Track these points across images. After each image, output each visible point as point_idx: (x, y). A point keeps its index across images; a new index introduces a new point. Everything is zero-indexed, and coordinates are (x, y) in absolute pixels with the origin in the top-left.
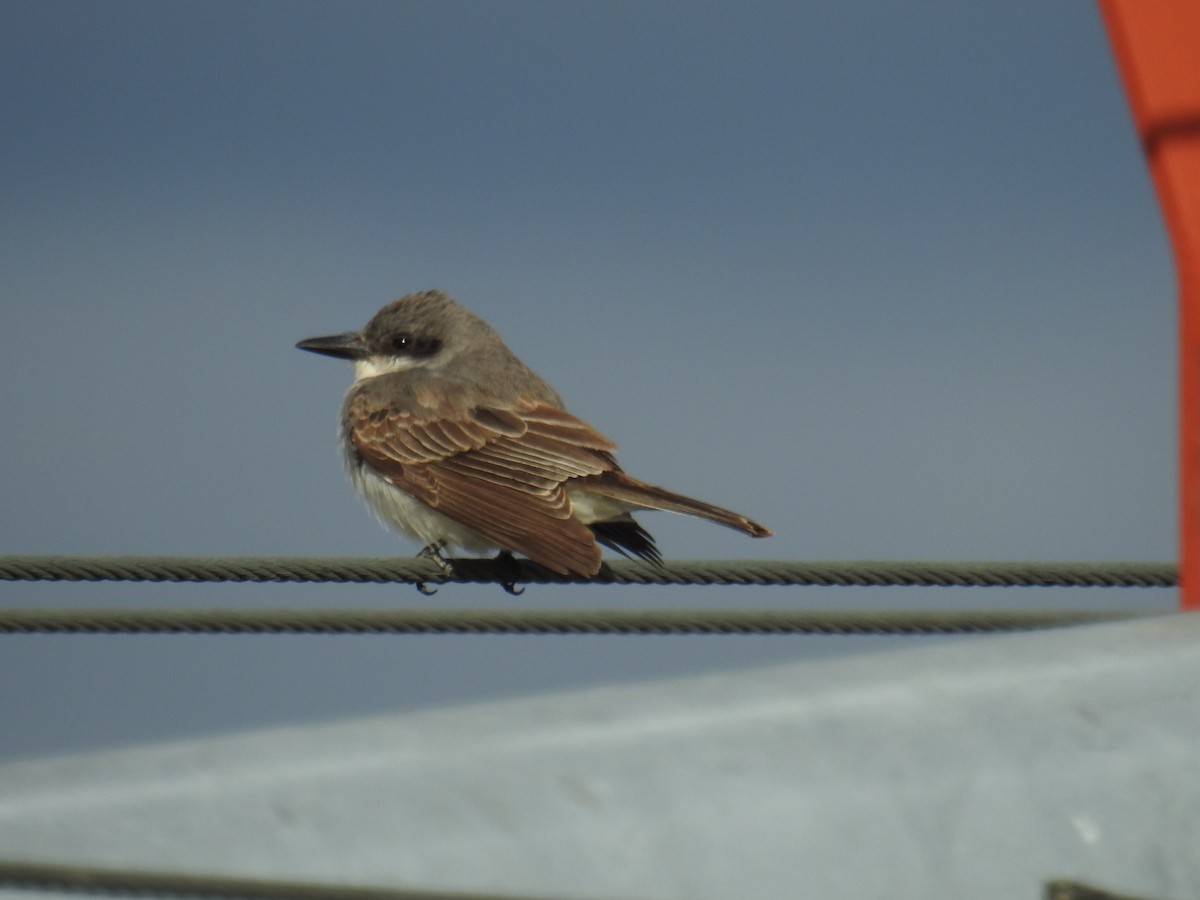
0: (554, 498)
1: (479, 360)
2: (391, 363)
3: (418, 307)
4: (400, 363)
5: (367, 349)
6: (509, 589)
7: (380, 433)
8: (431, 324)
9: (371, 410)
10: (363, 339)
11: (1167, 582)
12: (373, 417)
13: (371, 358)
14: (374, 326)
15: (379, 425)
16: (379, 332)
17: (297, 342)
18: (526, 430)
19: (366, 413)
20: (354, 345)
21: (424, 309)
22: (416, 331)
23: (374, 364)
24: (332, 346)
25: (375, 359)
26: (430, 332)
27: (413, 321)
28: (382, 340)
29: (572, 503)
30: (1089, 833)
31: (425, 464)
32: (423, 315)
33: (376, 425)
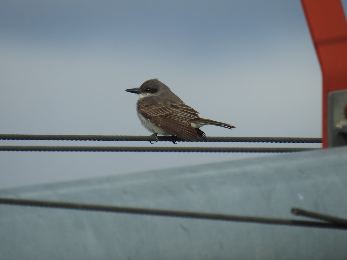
0: (188, 123)
1: (168, 94)
2: (146, 94)
3: (152, 82)
4: (148, 95)
5: (141, 91)
6: (174, 143)
7: (148, 110)
8: (155, 86)
9: (145, 105)
10: (140, 89)
11: (320, 142)
12: (145, 106)
13: (142, 93)
14: (142, 86)
15: (147, 108)
16: (143, 87)
17: (125, 90)
18: (180, 109)
19: (144, 106)
20: (138, 90)
21: (153, 82)
22: (152, 87)
23: (142, 95)
24: (133, 90)
25: (143, 93)
26: (155, 87)
27: (151, 85)
28: (144, 89)
29: (191, 123)
30: (301, 197)
31: (158, 116)
32: (153, 84)
33: (146, 108)
